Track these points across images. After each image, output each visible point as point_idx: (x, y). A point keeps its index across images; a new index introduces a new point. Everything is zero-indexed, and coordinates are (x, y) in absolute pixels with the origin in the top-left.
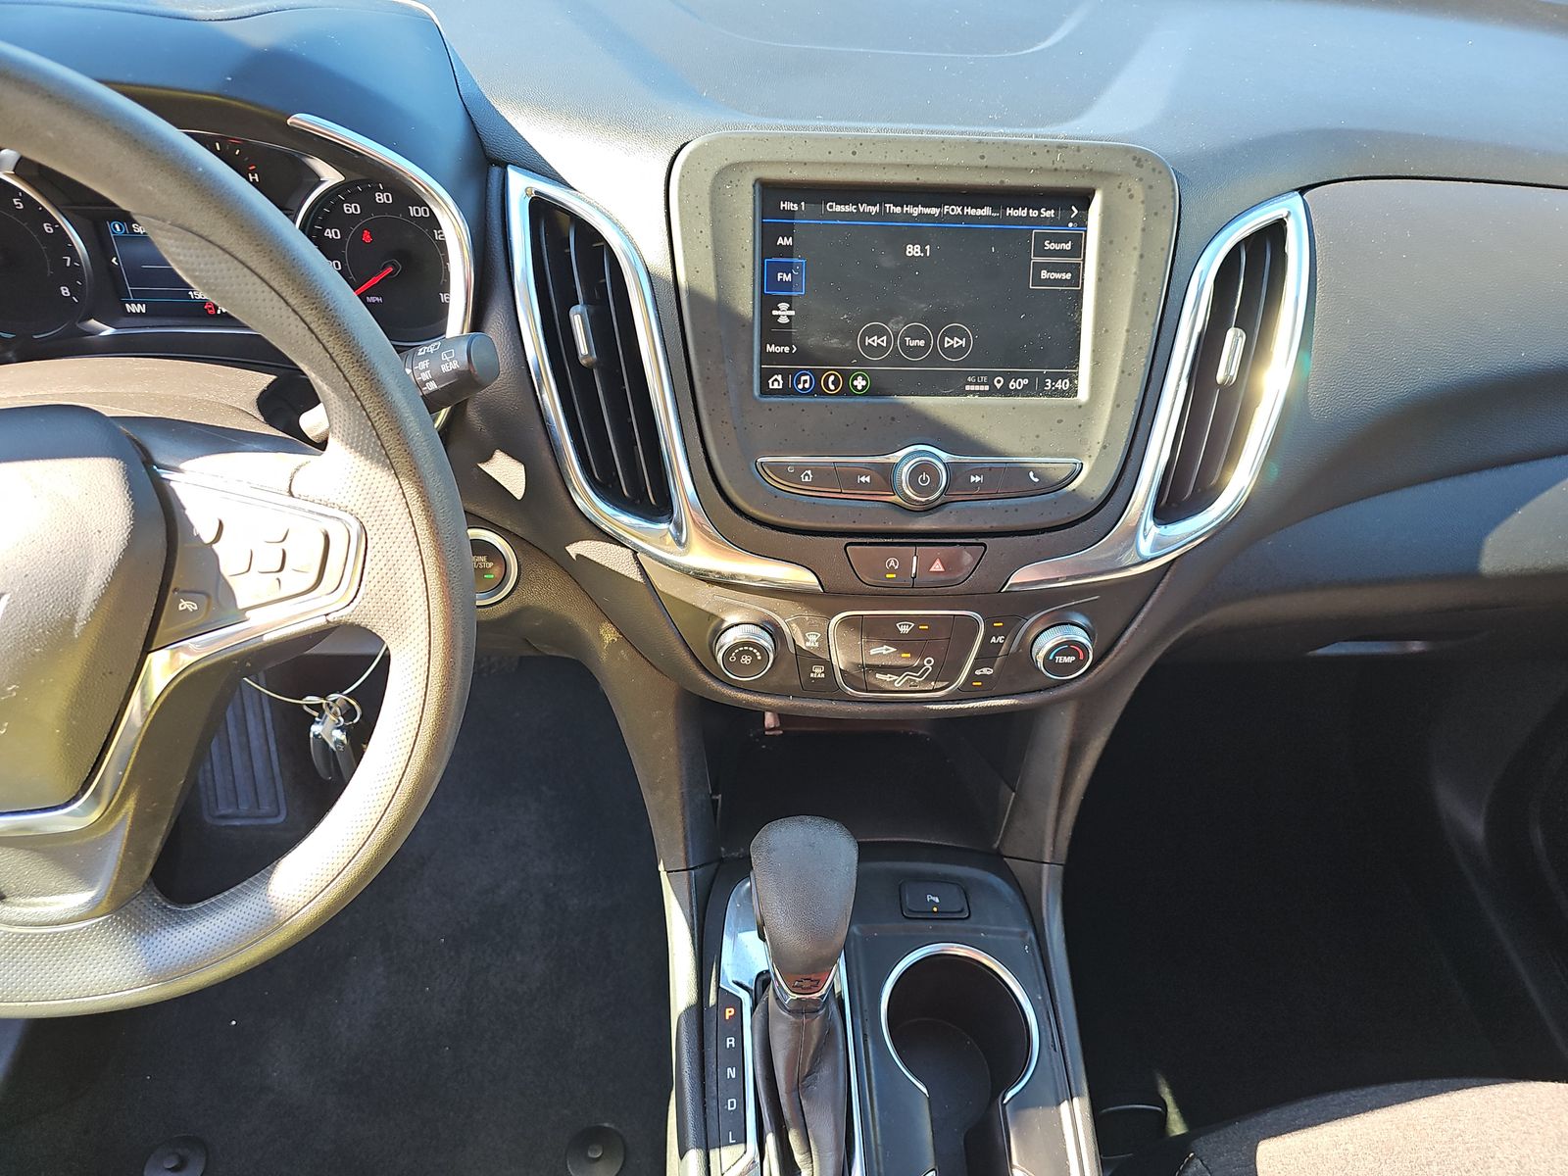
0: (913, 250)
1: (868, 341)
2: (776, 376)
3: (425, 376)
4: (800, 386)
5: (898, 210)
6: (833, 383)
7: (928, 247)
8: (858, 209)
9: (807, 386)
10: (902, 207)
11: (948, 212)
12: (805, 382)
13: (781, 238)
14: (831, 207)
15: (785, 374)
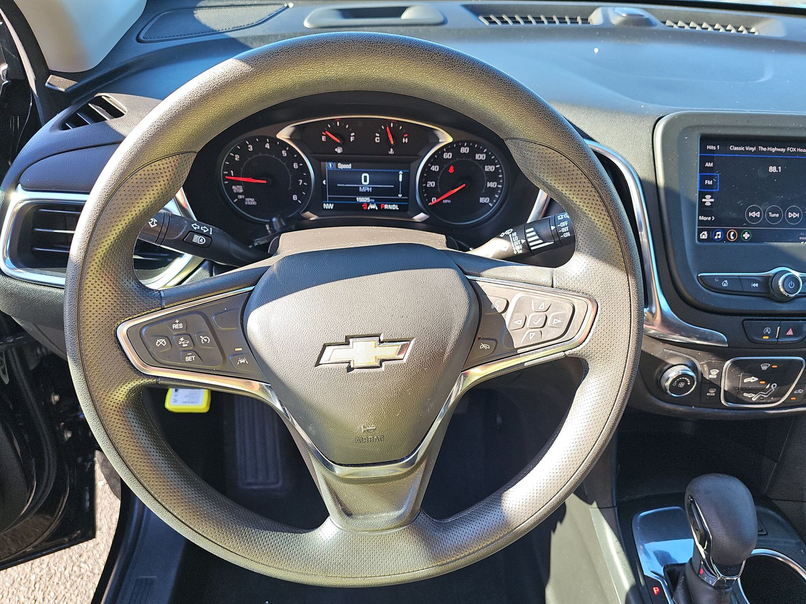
0: (773, 169)
1: (750, 214)
2: (703, 232)
3: (564, 230)
4: (716, 237)
5: (765, 149)
6: (733, 235)
7: (780, 168)
8: (745, 148)
9: (720, 237)
10: (767, 148)
11: (789, 151)
12: (719, 235)
13: (707, 163)
14: (732, 148)
15: (708, 231)
